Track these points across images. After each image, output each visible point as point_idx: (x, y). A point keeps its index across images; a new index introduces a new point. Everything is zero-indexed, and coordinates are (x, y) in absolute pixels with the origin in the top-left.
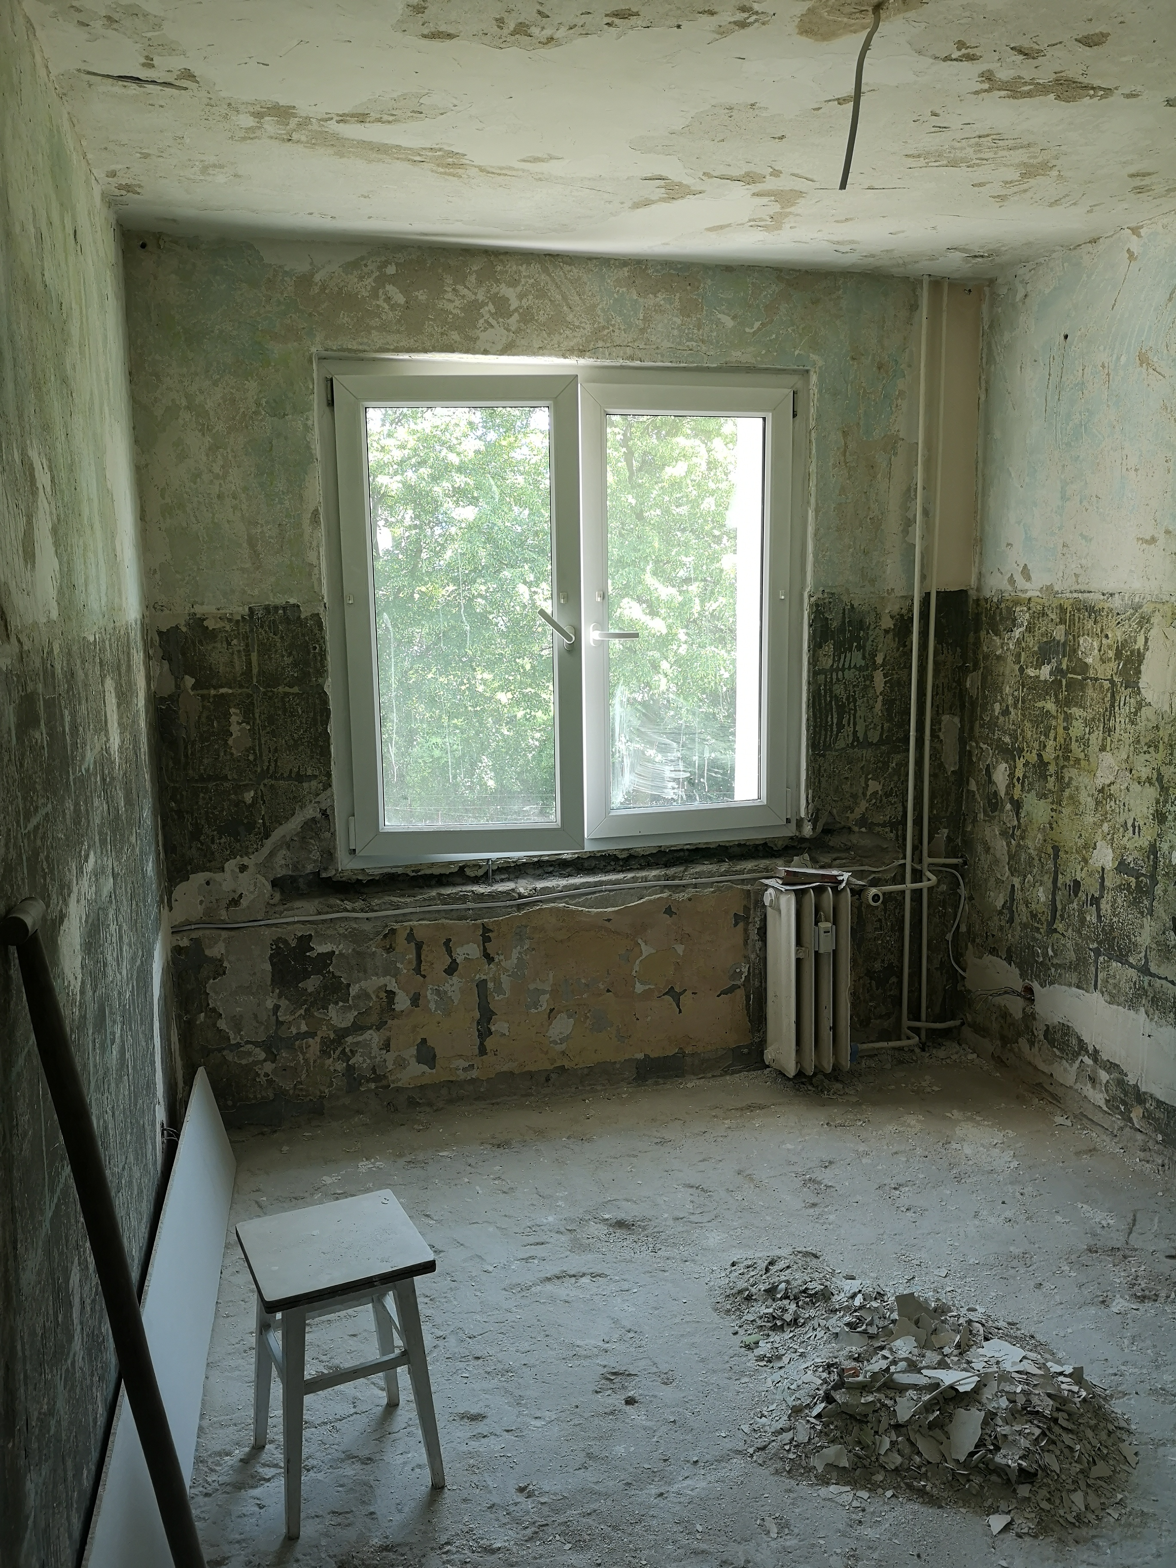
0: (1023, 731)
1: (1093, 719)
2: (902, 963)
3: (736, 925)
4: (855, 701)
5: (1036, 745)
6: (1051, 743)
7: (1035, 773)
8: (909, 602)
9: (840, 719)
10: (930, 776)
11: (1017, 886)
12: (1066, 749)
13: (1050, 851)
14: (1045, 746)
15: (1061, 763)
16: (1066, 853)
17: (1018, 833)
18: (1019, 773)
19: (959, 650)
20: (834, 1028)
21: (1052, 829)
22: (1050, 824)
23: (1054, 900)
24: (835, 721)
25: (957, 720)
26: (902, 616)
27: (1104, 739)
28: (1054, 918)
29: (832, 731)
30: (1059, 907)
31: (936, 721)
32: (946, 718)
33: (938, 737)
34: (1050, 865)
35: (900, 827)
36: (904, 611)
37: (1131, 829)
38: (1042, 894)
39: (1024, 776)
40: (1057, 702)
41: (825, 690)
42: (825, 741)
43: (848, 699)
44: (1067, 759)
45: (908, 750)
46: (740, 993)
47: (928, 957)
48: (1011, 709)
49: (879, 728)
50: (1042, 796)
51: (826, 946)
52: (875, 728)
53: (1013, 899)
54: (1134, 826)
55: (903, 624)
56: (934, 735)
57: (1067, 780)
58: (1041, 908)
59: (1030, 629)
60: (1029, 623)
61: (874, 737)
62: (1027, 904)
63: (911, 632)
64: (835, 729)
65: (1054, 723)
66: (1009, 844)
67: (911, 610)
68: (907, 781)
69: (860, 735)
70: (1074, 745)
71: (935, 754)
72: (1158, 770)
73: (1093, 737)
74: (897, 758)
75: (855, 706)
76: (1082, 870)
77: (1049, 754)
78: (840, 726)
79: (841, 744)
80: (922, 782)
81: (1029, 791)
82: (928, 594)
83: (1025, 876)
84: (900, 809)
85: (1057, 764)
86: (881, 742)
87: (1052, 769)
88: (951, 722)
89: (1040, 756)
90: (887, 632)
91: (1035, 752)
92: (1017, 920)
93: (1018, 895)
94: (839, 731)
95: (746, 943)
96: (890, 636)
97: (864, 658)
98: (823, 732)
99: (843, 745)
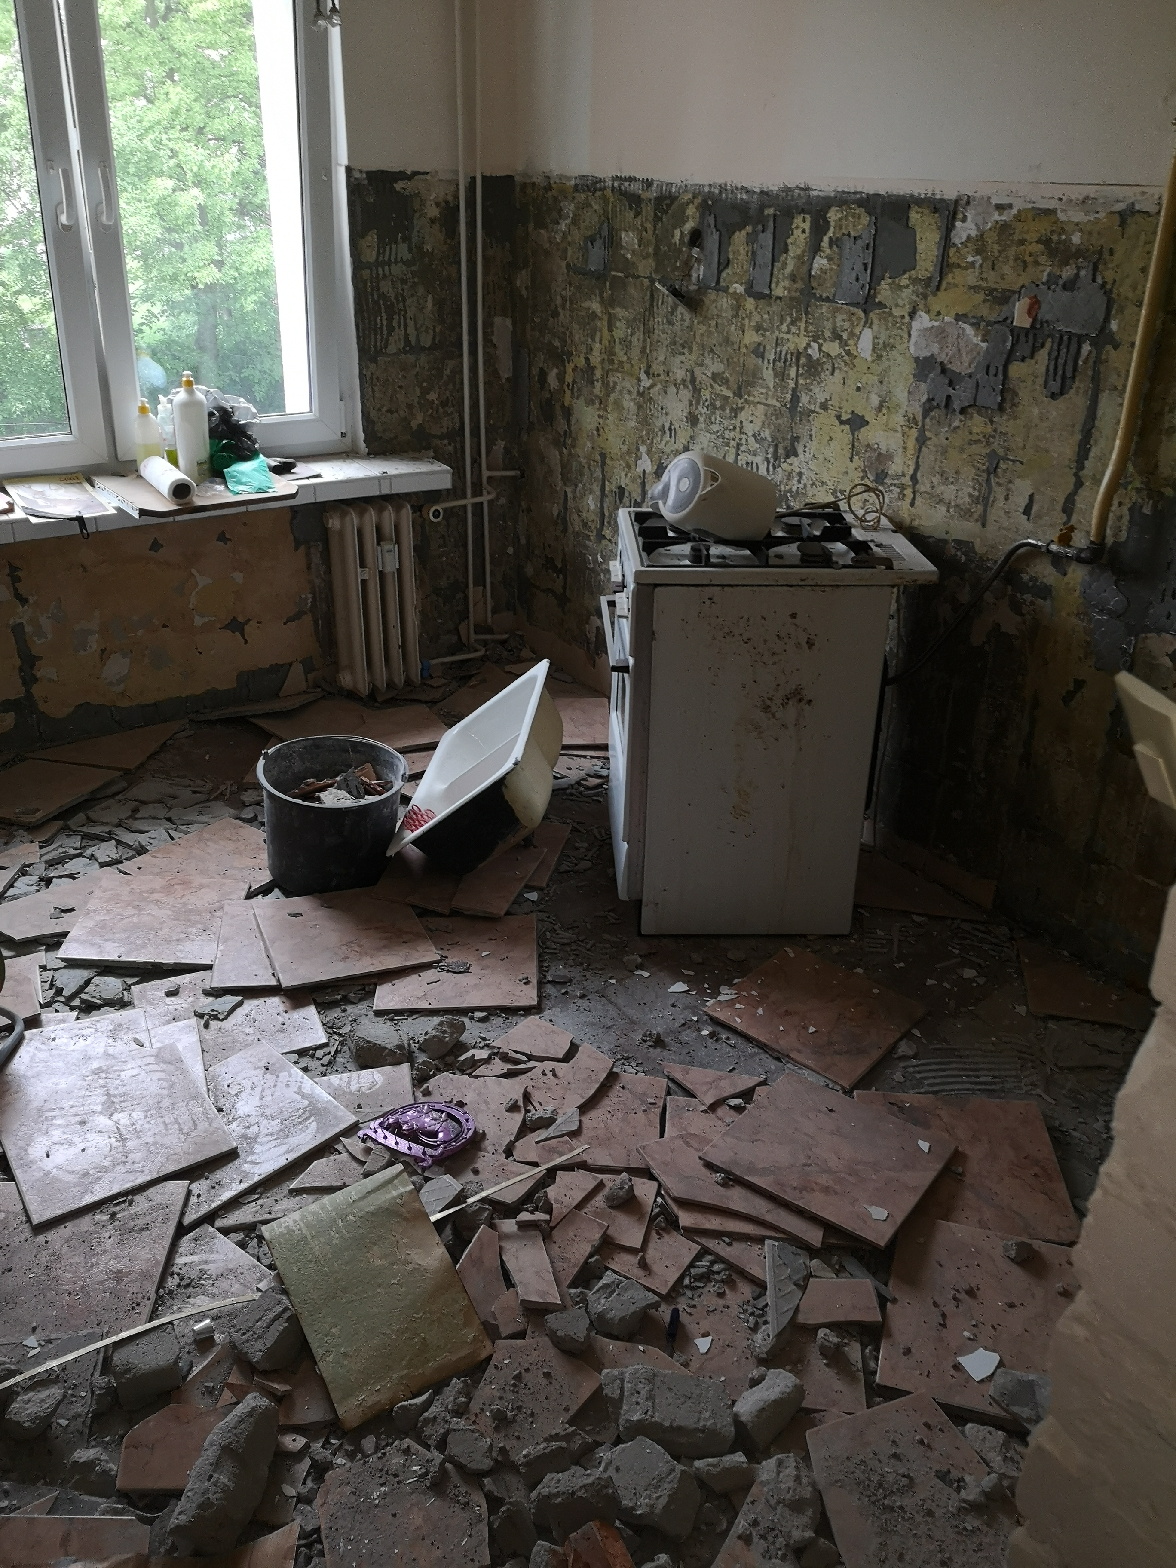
0: (571, 333)
1: (634, 320)
2: (467, 578)
3: (296, 549)
4: (404, 300)
5: (583, 349)
6: (597, 346)
7: (583, 378)
8: (453, 188)
9: (390, 320)
10: (485, 383)
11: (570, 495)
12: (610, 352)
13: (598, 458)
14: (592, 349)
15: (607, 366)
16: (612, 459)
17: (569, 441)
18: (569, 379)
19: (508, 244)
20: (403, 646)
21: (599, 435)
22: (598, 430)
23: (602, 507)
24: (385, 322)
25: (509, 322)
26: (446, 202)
27: (645, 341)
28: (602, 524)
29: (382, 334)
30: (607, 514)
31: (488, 324)
32: (498, 320)
33: (491, 341)
34: (598, 473)
35: (458, 439)
36: (450, 198)
37: (668, 432)
38: (591, 503)
39: (574, 382)
40: (602, 302)
41: (372, 286)
42: (375, 346)
43: (396, 298)
44: (611, 362)
45: (461, 355)
46: (308, 619)
47: (491, 571)
48: (560, 310)
49: (431, 332)
50: (590, 402)
51: (391, 565)
52: (426, 331)
53: (566, 509)
54: (670, 429)
55: (449, 212)
56: (487, 340)
57: (611, 384)
58: (591, 516)
59: (575, 222)
60: (574, 215)
61: (427, 342)
62: (579, 512)
63: (457, 222)
64: (385, 332)
65: (599, 324)
66: (561, 453)
67: (456, 197)
68: (462, 389)
69: (412, 339)
70: (617, 348)
71: (490, 360)
72: (693, 373)
73: (635, 339)
74: (451, 364)
75: (404, 306)
76: (626, 475)
77: (596, 358)
78: (391, 329)
79: (392, 349)
80: (478, 391)
81: (578, 397)
82: (473, 179)
83: (576, 486)
84: (457, 420)
85: (603, 368)
86: (434, 347)
87: (598, 373)
88: (503, 324)
89: (587, 359)
90: (433, 221)
91: (582, 356)
92: (570, 530)
93: (571, 504)
94: (389, 334)
95: (309, 567)
96: (437, 226)
97: (410, 251)
98: (373, 336)
99: (395, 351)
